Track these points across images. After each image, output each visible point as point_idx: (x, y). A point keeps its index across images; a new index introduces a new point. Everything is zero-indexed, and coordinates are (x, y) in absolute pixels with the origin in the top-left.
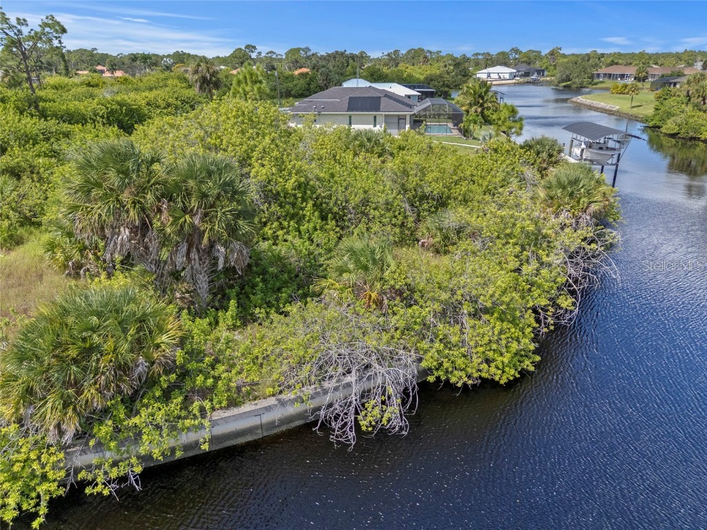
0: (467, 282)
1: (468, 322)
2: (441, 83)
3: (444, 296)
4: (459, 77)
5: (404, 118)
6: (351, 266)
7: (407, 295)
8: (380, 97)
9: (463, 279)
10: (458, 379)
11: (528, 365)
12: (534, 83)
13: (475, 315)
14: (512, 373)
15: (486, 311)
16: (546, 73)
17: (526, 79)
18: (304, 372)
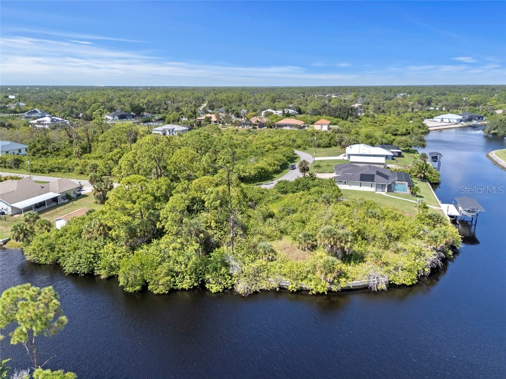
0: (400, 263)
1: (400, 271)
2: (406, 145)
3: (395, 265)
4: (417, 141)
5: (385, 185)
6: (374, 256)
7: (386, 264)
8: (374, 175)
9: (400, 262)
10: (397, 283)
11: (414, 282)
12: (474, 127)
13: (402, 270)
14: (410, 283)
15: (405, 269)
16: (484, 118)
17: (469, 123)
18: (366, 276)
